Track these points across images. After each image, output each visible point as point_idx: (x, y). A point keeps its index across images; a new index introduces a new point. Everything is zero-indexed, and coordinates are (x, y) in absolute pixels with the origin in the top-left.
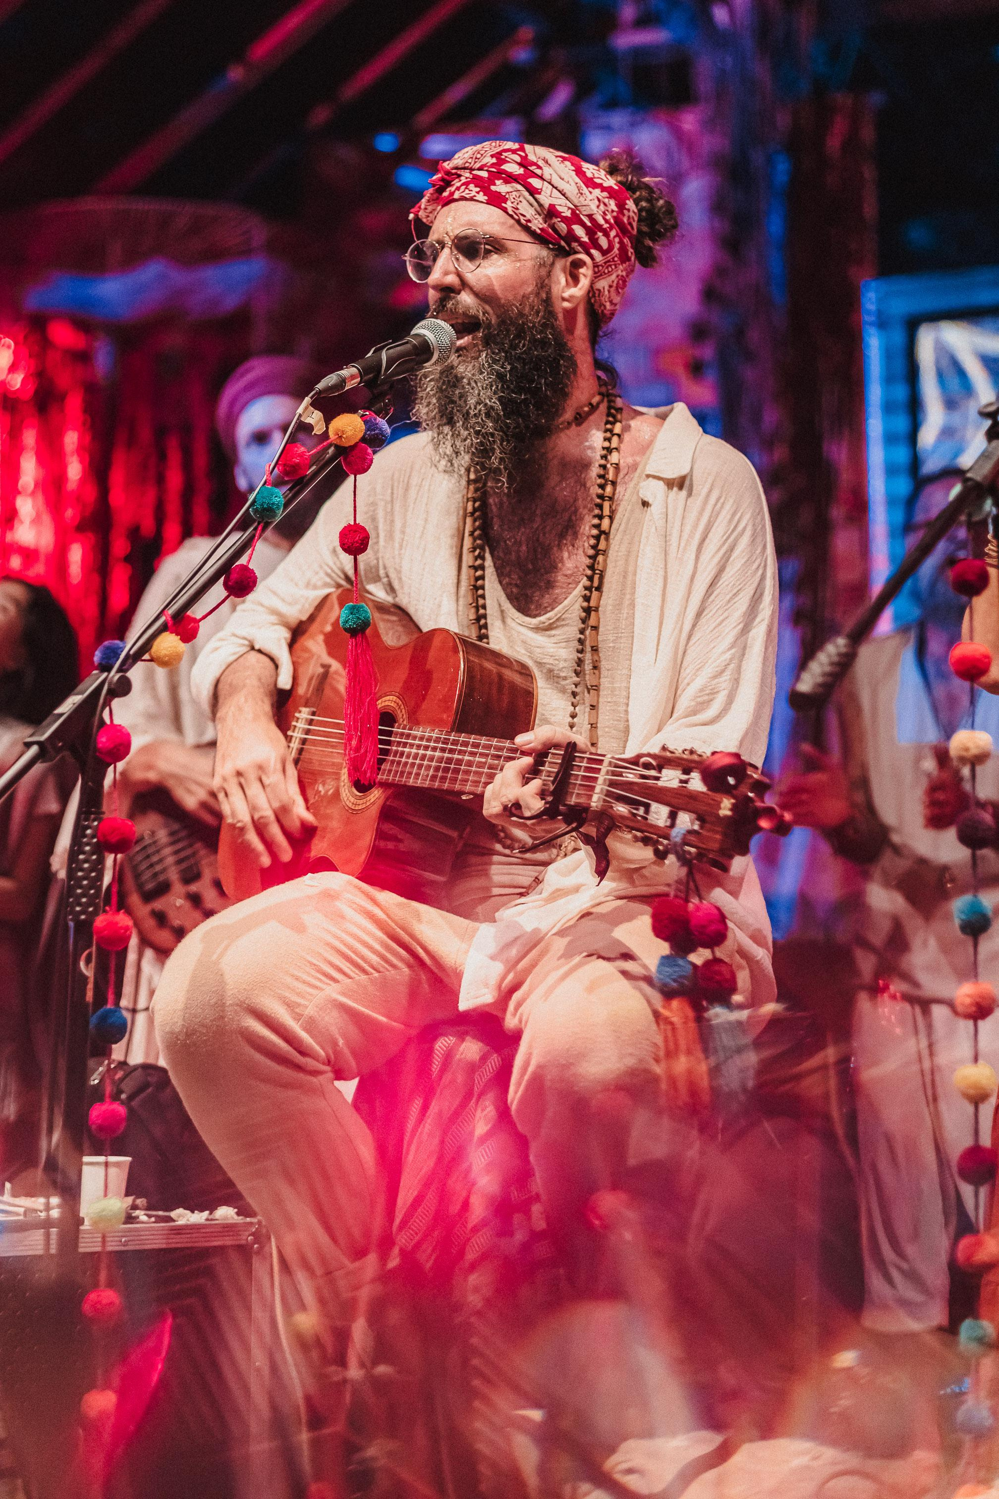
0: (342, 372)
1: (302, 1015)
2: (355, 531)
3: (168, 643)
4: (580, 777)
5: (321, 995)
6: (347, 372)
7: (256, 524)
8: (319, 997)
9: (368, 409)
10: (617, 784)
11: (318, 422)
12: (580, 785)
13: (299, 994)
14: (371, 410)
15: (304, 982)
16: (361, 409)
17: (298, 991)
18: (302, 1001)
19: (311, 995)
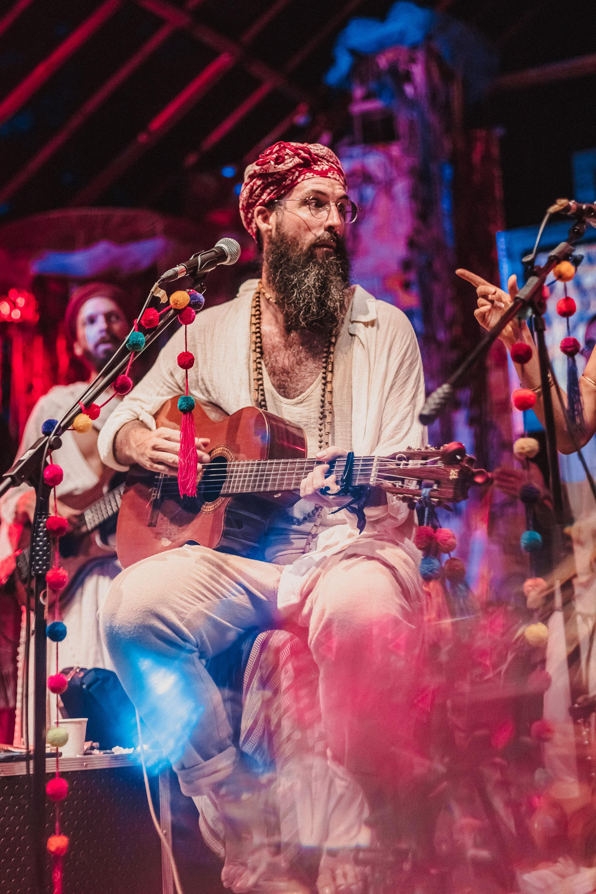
0: (176, 268)
1: (184, 618)
2: (186, 356)
3: (83, 419)
4: (359, 470)
5: (195, 608)
6: (179, 268)
7: (130, 353)
8: (194, 609)
9: (192, 288)
10: (384, 471)
11: (163, 296)
12: (360, 474)
13: (183, 607)
14: (193, 289)
15: (186, 601)
16: (188, 289)
17: (182, 605)
18: (185, 611)
19: (190, 608)
